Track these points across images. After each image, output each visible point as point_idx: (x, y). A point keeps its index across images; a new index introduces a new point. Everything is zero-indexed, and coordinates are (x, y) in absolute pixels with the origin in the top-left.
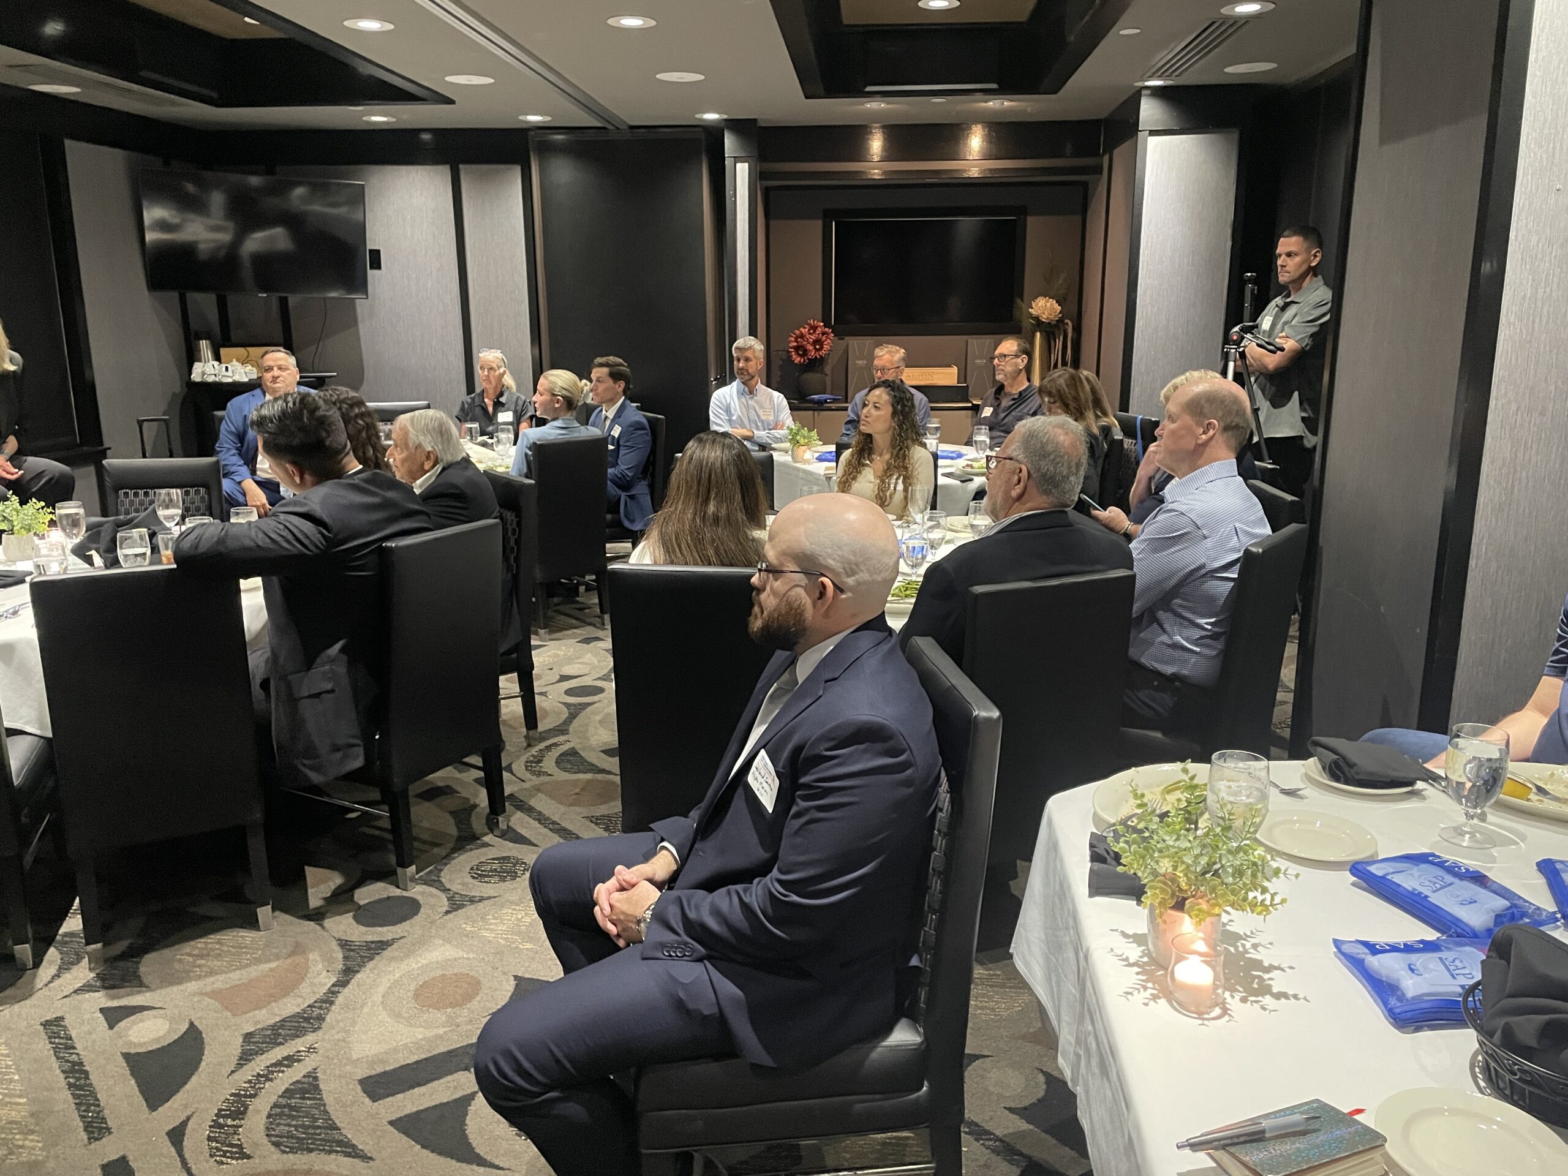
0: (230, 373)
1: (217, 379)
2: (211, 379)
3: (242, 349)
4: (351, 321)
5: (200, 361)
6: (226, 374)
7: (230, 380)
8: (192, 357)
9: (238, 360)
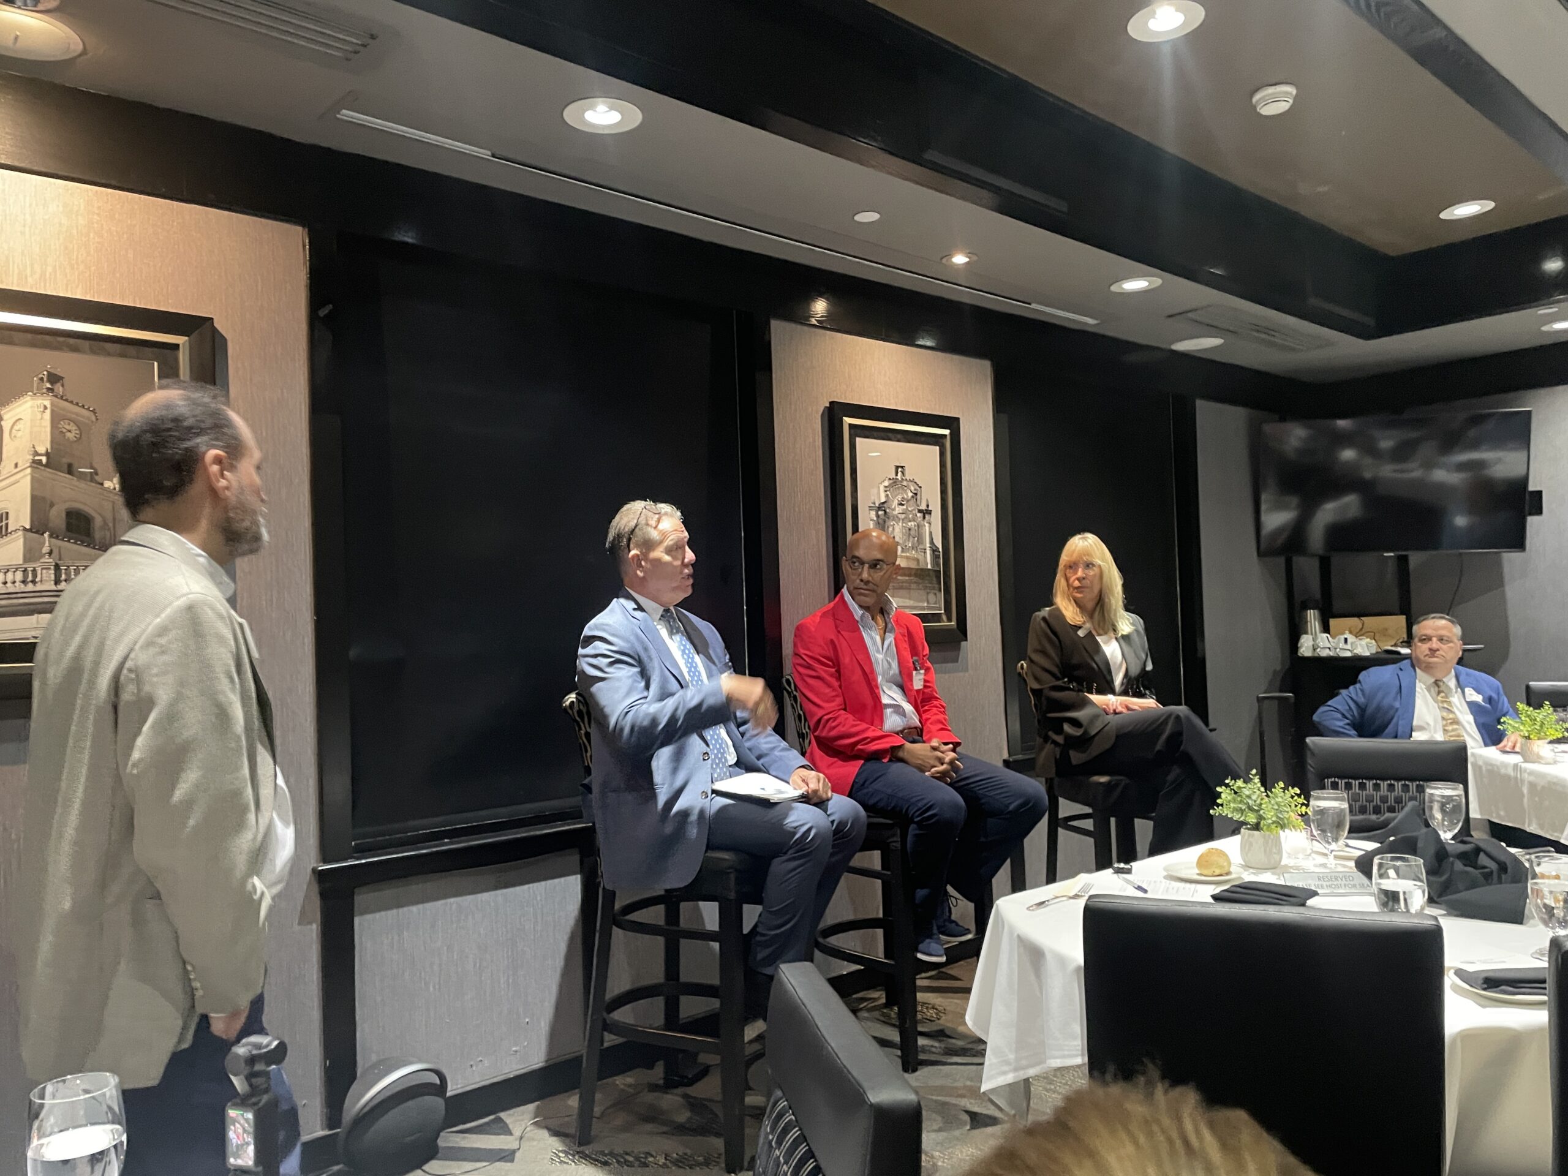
0: (1348, 647)
1: (1331, 654)
2: (1324, 653)
3: (1356, 619)
4: (1496, 581)
5: (1306, 633)
6: (1346, 647)
7: (1349, 654)
8: (1295, 631)
9: (1351, 632)
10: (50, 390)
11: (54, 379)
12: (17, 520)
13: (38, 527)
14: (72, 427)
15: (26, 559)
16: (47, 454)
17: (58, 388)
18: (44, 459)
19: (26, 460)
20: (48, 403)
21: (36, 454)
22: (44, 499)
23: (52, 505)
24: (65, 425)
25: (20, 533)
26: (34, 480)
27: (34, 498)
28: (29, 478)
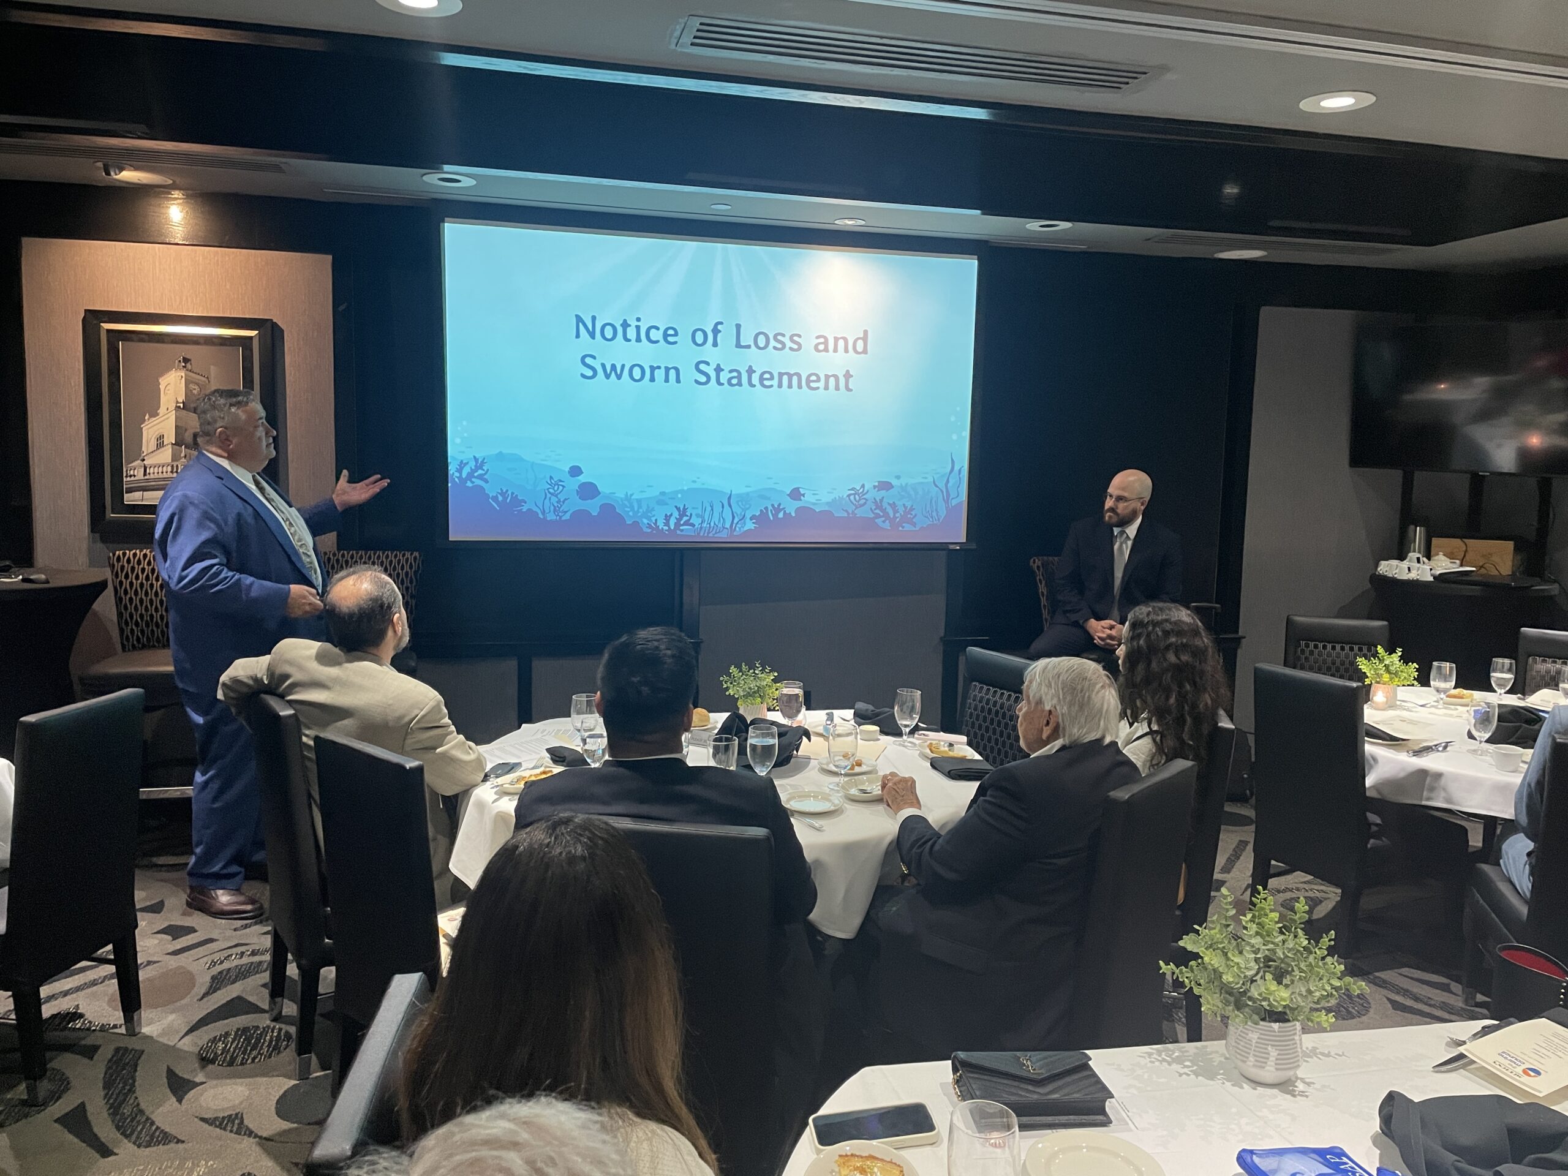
10: (184, 367)
11: (186, 360)
12: (168, 437)
13: (178, 443)
14: (196, 387)
15: (172, 461)
16: (183, 402)
17: (189, 366)
18: (182, 405)
19: (172, 406)
20: (183, 375)
21: (177, 402)
22: (182, 427)
23: (186, 430)
24: (192, 386)
25: (170, 446)
26: (176, 418)
27: (176, 426)
28: (174, 416)
